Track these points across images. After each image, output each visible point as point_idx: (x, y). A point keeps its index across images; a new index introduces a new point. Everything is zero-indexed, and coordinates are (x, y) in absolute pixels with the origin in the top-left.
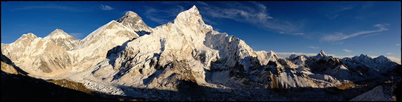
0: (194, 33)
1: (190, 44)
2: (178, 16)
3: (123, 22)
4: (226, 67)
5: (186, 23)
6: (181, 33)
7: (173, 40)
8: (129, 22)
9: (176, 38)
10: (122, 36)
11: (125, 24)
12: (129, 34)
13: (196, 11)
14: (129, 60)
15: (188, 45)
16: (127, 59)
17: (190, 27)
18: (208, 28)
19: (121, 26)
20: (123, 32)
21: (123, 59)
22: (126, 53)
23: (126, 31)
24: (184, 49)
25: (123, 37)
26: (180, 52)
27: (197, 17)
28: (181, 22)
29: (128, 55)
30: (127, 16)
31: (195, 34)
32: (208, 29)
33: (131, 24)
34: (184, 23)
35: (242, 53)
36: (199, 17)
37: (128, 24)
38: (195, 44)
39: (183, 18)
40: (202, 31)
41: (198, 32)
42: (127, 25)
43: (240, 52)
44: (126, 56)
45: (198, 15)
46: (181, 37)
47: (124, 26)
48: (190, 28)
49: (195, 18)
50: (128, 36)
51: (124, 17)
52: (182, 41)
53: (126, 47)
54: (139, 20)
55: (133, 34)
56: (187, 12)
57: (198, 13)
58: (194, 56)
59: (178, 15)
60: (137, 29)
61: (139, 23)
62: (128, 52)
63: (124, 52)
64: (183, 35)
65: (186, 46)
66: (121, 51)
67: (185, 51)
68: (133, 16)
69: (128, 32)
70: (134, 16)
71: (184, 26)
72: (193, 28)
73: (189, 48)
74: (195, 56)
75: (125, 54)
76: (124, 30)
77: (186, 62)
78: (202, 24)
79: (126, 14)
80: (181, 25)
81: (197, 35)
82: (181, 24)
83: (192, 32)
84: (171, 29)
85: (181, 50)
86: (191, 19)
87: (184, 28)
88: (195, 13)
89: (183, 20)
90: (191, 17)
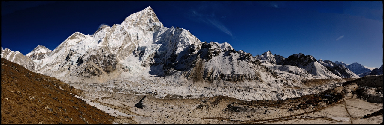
0: (142, 32)
1: (134, 43)
2: (127, 18)
4: (162, 61)
5: (135, 23)
6: (124, 32)
7: (115, 39)
9: (118, 37)
13: (149, 11)
15: (132, 43)
17: (139, 27)
18: (158, 25)
24: (126, 46)
27: (149, 16)
28: (130, 23)
31: (143, 33)
34: (133, 24)
36: (151, 17)
38: (140, 42)
39: (133, 19)
40: (151, 29)
41: (146, 30)
45: (150, 15)
46: (124, 36)
48: (139, 28)
49: (147, 17)
52: (124, 39)
56: (139, 13)
57: (152, 12)
58: (135, 53)
59: (128, 16)
64: (126, 34)
65: (129, 44)
67: (126, 49)
71: (133, 26)
72: (142, 27)
73: (132, 46)
78: (152, 22)
80: (129, 26)
81: (145, 34)
82: (130, 24)
83: (141, 31)
84: (115, 29)
85: (121, 48)
86: (142, 18)
87: (132, 28)
88: (147, 12)
89: (133, 20)
90: (141, 17)
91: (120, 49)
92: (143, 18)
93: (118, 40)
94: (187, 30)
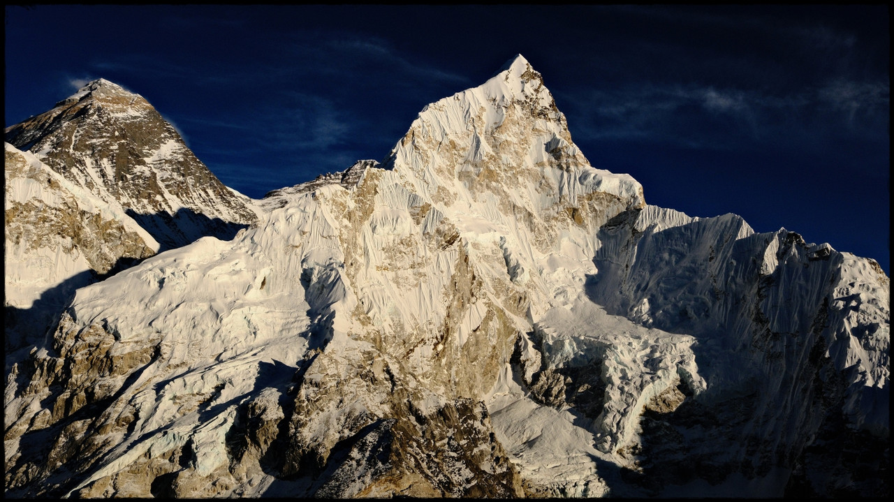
0: (523, 225)
1: (499, 302)
2: (415, 124)
3: (47, 147)
5: (471, 168)
6: (438, 231)
7: (390, 275)
8: (92, 147)
9: (408, 261)
10: (37, 243)
11: (62, 161)
12: (88, 232)
13: (528, 87)
14: (79, 415)
15: (489, 305)
16: (69, 403)
17: (497, 191)
18: (616, 193)
19: (33, 175)
20: (50, 214)
21: (35, 406)
22: (61, 361)
23: (71, 208)
24: (463, 332)
25: (43, 251)
26: (438, 356)
27: (540, 123)
28: (439, 160)
29: (77, 377)
30: (84, 112)
31: (530, 236)
32: (612, 198)
33: (105, 163)
34: (457, 168)
35: (866, 347)
36: (552, 126)
37: (88, 161)
38: (533, 296)
39: (451, 137)
40: (574, 213)
41: (548, 219)
42: (74, 170)
43: (854, 341)
44: (58, 385)
45: (542, 114)
46: (441, 254)
47: (56, 176)
48: (497, 198)
49: (529, 129)
50: (79, 241)
51: (56, 112)
52: (447, 282)
53: (66, 323)
54: (161, 141)
55: (121, 229)
56: (476, 96)
57: (546, 98)
58: (529, 376)
59: (416, 117)
60: (149, 196)
61: (161, 162)
62: (79, 357)
63: (43, 354)
64: (450, 243)
65: (477, 311)
66: (26, 344)
67: (465, 347)
68: (120, 115)
69: (83, 213)
70: (132, 112)
71: (457, 186)
73: (495, 324)
74: (536, 377)
75: (52, 366)
76: (49, 198)
77: (474, 418)
78: (572, 168)
79: (77, 97)
80: (441, 181)
81: (545, 241)
82: (440, 171)
83: (511, 218)
84: (373, 202)
85: (444, 339)
86: (503, 137)
87: (456, 194)
88: (523, 99)
89: (453, 145)
90: (499, 127)
91: (440, 347)
92: (508, 136)
93: (412, 280)
94: (865, 261)
